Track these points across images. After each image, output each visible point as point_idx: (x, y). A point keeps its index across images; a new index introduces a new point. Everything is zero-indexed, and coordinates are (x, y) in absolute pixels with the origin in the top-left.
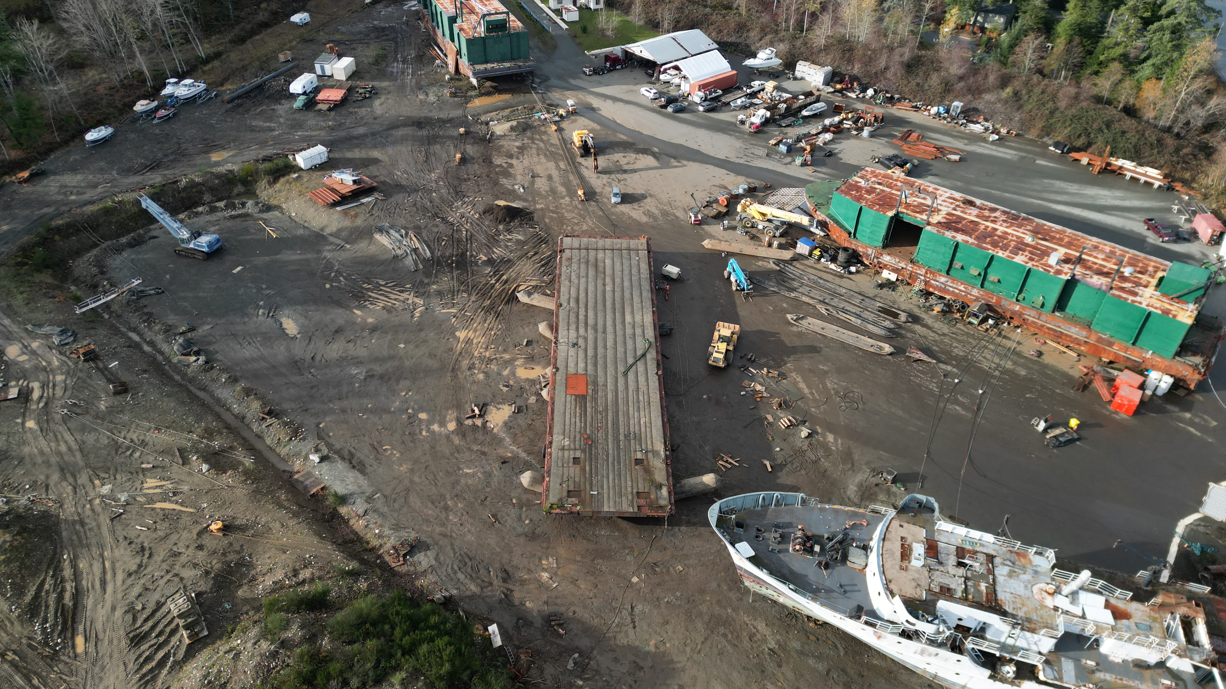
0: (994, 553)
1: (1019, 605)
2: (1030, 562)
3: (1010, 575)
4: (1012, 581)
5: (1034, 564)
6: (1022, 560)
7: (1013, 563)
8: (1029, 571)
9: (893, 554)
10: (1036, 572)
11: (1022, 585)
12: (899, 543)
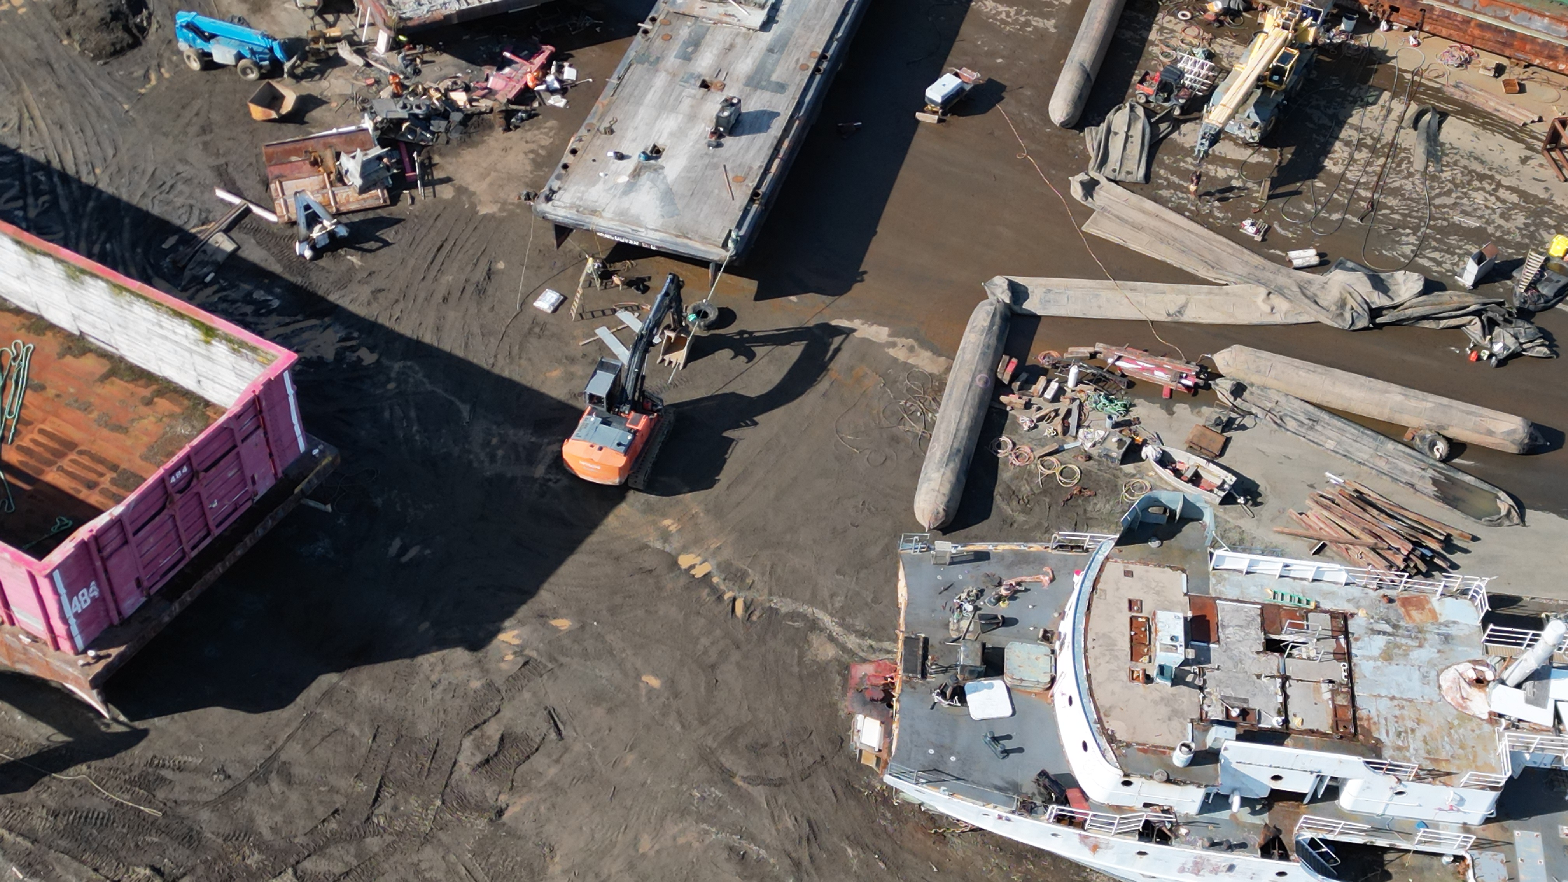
0: (1348, 608)
1: (1410, 724)
2: (1434, 614)
3: (1387, 656)
4: (1394, 668)
5: (1442, 620)
6: (1414, 613)
7: (1395, 626)
8: (1433, 639)
9: (1111, 646)
10: (1447, 639)
11: (1416, 675)
12: (1125, 616)
